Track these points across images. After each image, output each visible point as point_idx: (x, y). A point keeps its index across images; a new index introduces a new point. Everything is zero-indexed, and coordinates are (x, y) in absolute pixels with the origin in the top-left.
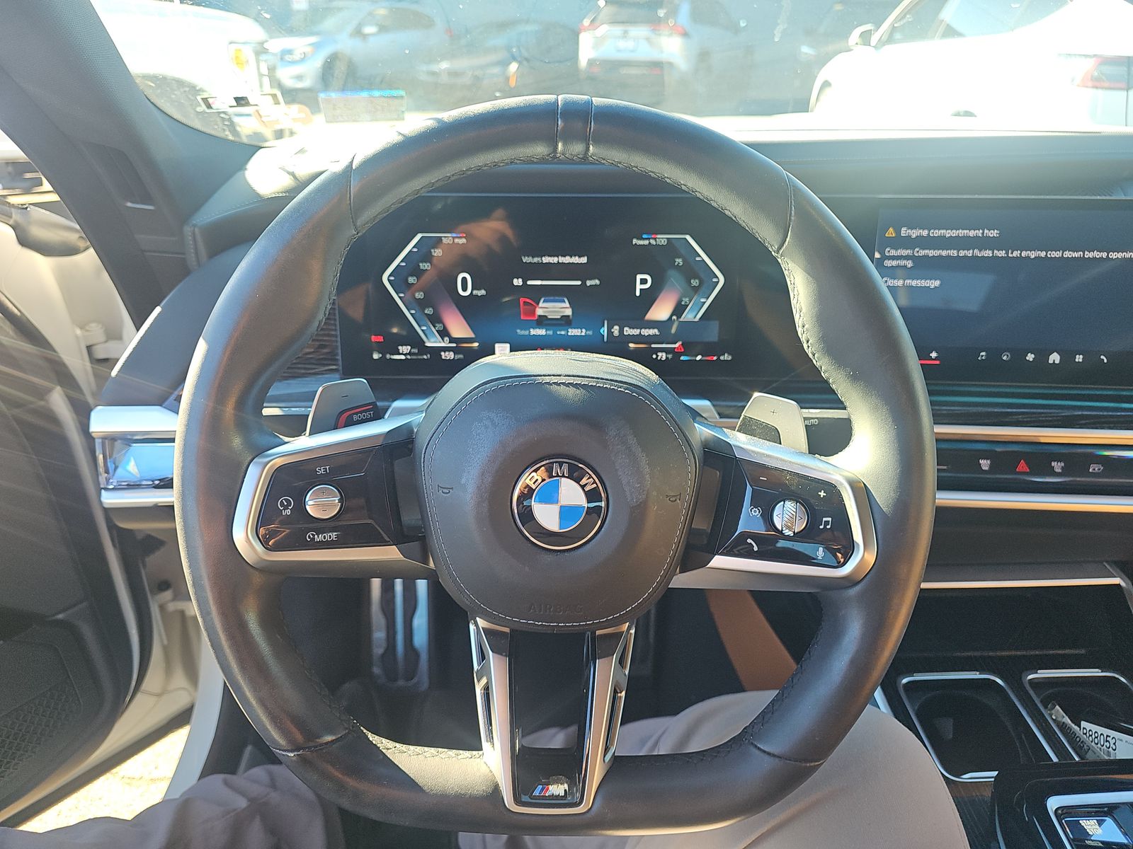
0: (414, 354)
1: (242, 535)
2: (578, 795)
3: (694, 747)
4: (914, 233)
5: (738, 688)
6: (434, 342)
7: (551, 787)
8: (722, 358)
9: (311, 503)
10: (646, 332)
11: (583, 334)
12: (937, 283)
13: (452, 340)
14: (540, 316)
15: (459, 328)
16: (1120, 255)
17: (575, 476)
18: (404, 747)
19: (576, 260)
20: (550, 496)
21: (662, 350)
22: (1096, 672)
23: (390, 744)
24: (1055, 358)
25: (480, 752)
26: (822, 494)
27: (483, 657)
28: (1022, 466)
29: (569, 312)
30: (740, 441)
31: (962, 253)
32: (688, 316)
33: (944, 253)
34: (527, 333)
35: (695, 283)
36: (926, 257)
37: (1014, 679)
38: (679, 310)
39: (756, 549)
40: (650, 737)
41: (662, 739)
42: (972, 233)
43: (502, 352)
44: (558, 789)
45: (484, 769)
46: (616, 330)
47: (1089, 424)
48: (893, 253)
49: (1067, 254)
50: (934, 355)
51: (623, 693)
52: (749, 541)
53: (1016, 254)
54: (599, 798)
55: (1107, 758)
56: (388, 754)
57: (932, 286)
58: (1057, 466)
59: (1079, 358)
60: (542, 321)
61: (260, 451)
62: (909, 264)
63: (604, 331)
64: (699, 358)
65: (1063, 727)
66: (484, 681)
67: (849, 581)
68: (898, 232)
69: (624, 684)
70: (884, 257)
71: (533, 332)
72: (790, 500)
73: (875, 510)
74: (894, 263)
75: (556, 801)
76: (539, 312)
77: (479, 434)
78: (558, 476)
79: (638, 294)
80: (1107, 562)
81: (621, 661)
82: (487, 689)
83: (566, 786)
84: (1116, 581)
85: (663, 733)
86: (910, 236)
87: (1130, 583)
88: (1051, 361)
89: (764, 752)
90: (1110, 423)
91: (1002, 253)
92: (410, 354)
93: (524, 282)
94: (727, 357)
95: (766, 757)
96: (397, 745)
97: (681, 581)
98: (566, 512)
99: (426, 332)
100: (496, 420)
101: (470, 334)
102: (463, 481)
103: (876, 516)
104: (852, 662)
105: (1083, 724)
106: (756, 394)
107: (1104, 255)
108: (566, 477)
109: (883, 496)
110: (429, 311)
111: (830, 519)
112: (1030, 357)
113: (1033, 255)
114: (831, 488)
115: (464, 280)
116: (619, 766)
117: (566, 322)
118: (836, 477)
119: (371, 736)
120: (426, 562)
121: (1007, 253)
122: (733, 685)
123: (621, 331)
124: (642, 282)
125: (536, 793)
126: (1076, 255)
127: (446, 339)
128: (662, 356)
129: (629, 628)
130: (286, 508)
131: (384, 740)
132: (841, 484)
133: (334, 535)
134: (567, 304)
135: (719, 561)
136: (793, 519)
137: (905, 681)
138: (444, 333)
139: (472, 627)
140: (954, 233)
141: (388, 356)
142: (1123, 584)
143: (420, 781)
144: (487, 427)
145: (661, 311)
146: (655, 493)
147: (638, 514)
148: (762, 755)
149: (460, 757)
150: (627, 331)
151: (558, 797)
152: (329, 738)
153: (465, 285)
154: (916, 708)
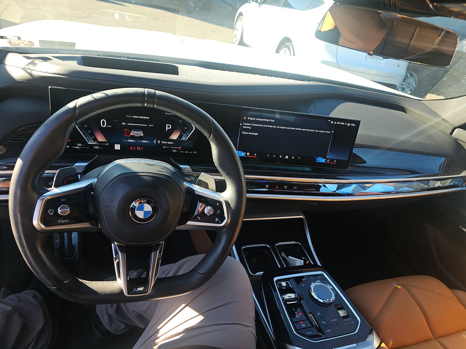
0: (83, 146)
1: (36, 222)
2: (147, 290)
3: (180, 273)
4: (252, 119)
5: (196, 254)
6: (91, 142)
7: (138, 289)
8: (194, 152)
9: (60, 211)
10: (169, 143)
11: (147, 142)
12: (257, 134)
13: (98, 142)
14: (131, 135)
15: (101, 138)
16: (305, 130)
17: (149, 203)
18: (91, 282)
19: (145, 118)
20: (141, 208)
21: (175, 149)
22: (294, 242)
23: (87, 282)
24: (287, 157)
25: (116, 281)
26: (218, 204)
27: (117, 253)
28: (277, 187)
29: (142, 135)
30: (197, 189)
31: (264, 126)
32: (183, 138)
33: (259, 125)
34: (127, 141)
35: (186, 128)
36: (255, 126)
37: (273, 246)
38: (180, 137)
39: (200, 219)
40: (166, 271)
41: (171, 271)
42: (267, 120)
43: (117, 147)
44: (141, 289)
45: (118, 286)
46: (159, 142)
47: (294, 176)
48: (245, 124)
49: (292, 128)
50: (255, 155)
51: (160, 261)
52: (198, 217)
53: (279, 127)
54: (153, 290)
55: (293, 265)
56: (86, 284)
57: (256, 135)
58: (286, 187)
59: (293, 157)
60: (132, 137)
61: (40, 195)
62: (250, 128)
63: (155, 142)
64: (186, 152)
65: (284, 258)
66: (117, 260)
67: (223, 227)
68: (247, 118)
69: (161, 258)
70: (243, 125)
71: (129, 141)
72: (209, 206)
73: (231, 208)
74: (246, 127)
75: (140, 292)
76: (132, 134)
77: (118, 191)
78: (143, 203)
79: (167, 130)
80: (300, 211)
81: (160, 252)
82: (118, 264)
83: (143, 288)
84: (301, 217)
85: (171, 269)
86: (250, 120)
87: (305, 217)
88: (286, 158)
89: (199, 273)
90: (299, 176)
91: (275, 127)
92: (81, 146)
93: (126, 124)
94: (195, 152)
95: (200, 274)
96: (89, 281)
97: (179, 228)
98: (146, 213)
99: (88, 139)
100: (124, 187)
101: (105, 140)
102: (114, 205)
103: (231, 210)
104: (223, 248)
105: (289, 257)
106: (202, 173)
107: (301, 129)
108: (146, 203)
109: (232, 205)
110: (89, 132)
111: (219, 211)
112: (281, 157)
113: (283, 128)
114: (220, 203)
115: (103, 122)
116: (159, 281)
117: (141, 138)
118: (222, 200)
119: (80, 280)
120: (98, 226)
121: (276, 127)
122: (195, 253)
123: (161, 142)
124: (168, 127)
125: (134, 291)
126: (294, 129)
127: (96, 142)
128: (175, 151)
129: (162, 242)
130: (51, 213)
131: (84, 281)
132: (223, 202)
133: (68, 221)
134: (142, 132)
135: (189, 223)
136: (210, 211)
137: (243, 248)
138: (95, 140)
139: (113, 245)
140: (262, 120)
141: (73, 147)
142: (303, 218)
143: (98, 291)
144: (121, 189)
145: (175, 136)
146: (172, 207)
147: (167, 213)
148: (199, 274)
149: (110, 283)
150: (163, 142)
151: (141, 291)
152: (66, 282)
153: (104, 123)
154: (246, 255)
